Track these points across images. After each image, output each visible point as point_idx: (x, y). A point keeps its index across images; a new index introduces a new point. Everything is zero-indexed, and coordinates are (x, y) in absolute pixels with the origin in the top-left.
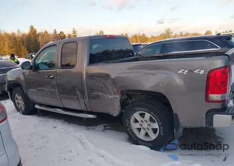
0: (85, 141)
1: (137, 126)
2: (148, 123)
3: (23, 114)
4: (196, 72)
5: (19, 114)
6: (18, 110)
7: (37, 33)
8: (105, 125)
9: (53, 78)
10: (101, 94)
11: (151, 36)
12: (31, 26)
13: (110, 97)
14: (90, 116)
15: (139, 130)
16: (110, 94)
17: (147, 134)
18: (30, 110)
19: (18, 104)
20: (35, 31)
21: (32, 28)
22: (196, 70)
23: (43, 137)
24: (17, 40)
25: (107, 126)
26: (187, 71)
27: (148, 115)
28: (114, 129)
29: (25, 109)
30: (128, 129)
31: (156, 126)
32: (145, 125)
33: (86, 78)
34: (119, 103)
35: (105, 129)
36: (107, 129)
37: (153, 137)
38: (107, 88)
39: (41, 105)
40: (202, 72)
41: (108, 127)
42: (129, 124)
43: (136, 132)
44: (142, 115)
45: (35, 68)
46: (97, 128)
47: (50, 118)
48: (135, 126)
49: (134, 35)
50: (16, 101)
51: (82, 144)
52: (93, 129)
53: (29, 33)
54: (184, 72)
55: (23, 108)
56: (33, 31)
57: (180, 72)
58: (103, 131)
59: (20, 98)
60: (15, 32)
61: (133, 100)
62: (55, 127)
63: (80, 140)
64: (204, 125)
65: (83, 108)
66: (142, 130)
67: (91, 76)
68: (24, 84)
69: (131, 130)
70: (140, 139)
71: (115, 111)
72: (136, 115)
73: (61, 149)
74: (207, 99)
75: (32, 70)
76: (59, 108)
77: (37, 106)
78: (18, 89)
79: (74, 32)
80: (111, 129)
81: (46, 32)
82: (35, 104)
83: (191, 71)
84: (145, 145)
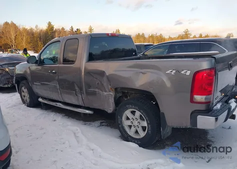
0: (80, 135)
1: (128, 123)
2: (138, 121)
3: (28, 106)
4: (183, 72)
5: (24, 106)
6: (24, 102)
7: (54, 29)
8: (102, 121)
9: (55, 73)
10: (97, 90)
11: (168, 37)
12: (49, 22)
13: (105, 93)
14: (88, 112)
15: (130, 127)
16: (106, 91)
17: (137, 132)
18: (34, 102)
19: (24, 96)
20: (53, 27)
21: (50, 24)
22: (183, 70)
23: (42, 129)
24: (35, 36)
25: (103, 122)
26: (174, 71)
27: (138, 113)
28: (110, 126)
29: (30, 102)
30: (120, 126)
31: (145, 124)
32: (136, 123)
33: (84, 75)
34: (113, 100)
35: (101, 125)
36: (103, 125)
37: (142, 134)
38: (103, 84)
39: (44, 98)
40: (188, 73)
41: (104, 124)
42: (121, 122)
43: (127, 129)
44: (133, 113)
45: (40, 62)
46: (93, 123)
47: (53, 112)
48: (126, 123)
49: (150, 35)
50: (23, 94)
51: (76, 137)
52: (90, 124)
53: (46, 30)
54: (172, 72)
55: (28, 100)
56: (51, 27)
57: (168, 72)
58: (98, 127)
59: (26, 90)
60: (34, 27)
61: (129, 98)
62: (55, 121)
63: (75, 133)
64: (189, 126)
65: (81, 103)
66: (133, 128)
67: (89, 73)
68: (29, 78)
69: (123, 127)
70: (130, 136)
71: (110, 108)
72: (128, 113)
73: (56, 141)
74: (192, 100)
75: (37, 65)
76: (60, 102)
77: (40, 100)
78: (24, 82)
79: (91, 30)
80: (107, 126)
81: (63, 29)
82: (39, 97)
83: (178, 72)
84: (134, 142)
